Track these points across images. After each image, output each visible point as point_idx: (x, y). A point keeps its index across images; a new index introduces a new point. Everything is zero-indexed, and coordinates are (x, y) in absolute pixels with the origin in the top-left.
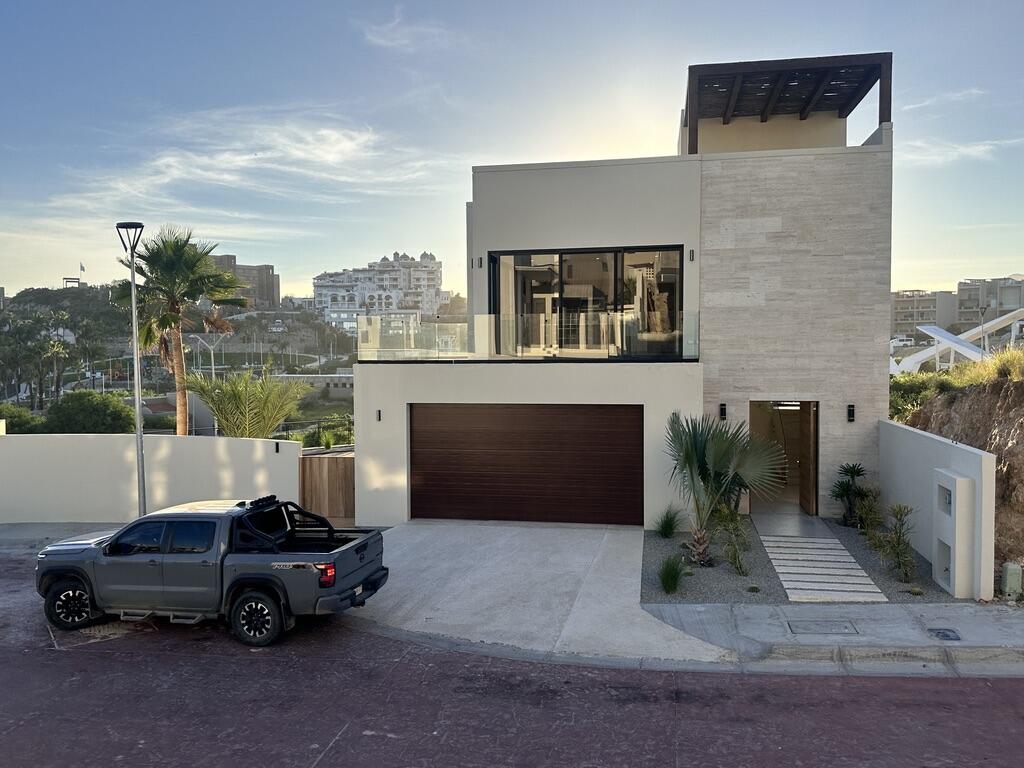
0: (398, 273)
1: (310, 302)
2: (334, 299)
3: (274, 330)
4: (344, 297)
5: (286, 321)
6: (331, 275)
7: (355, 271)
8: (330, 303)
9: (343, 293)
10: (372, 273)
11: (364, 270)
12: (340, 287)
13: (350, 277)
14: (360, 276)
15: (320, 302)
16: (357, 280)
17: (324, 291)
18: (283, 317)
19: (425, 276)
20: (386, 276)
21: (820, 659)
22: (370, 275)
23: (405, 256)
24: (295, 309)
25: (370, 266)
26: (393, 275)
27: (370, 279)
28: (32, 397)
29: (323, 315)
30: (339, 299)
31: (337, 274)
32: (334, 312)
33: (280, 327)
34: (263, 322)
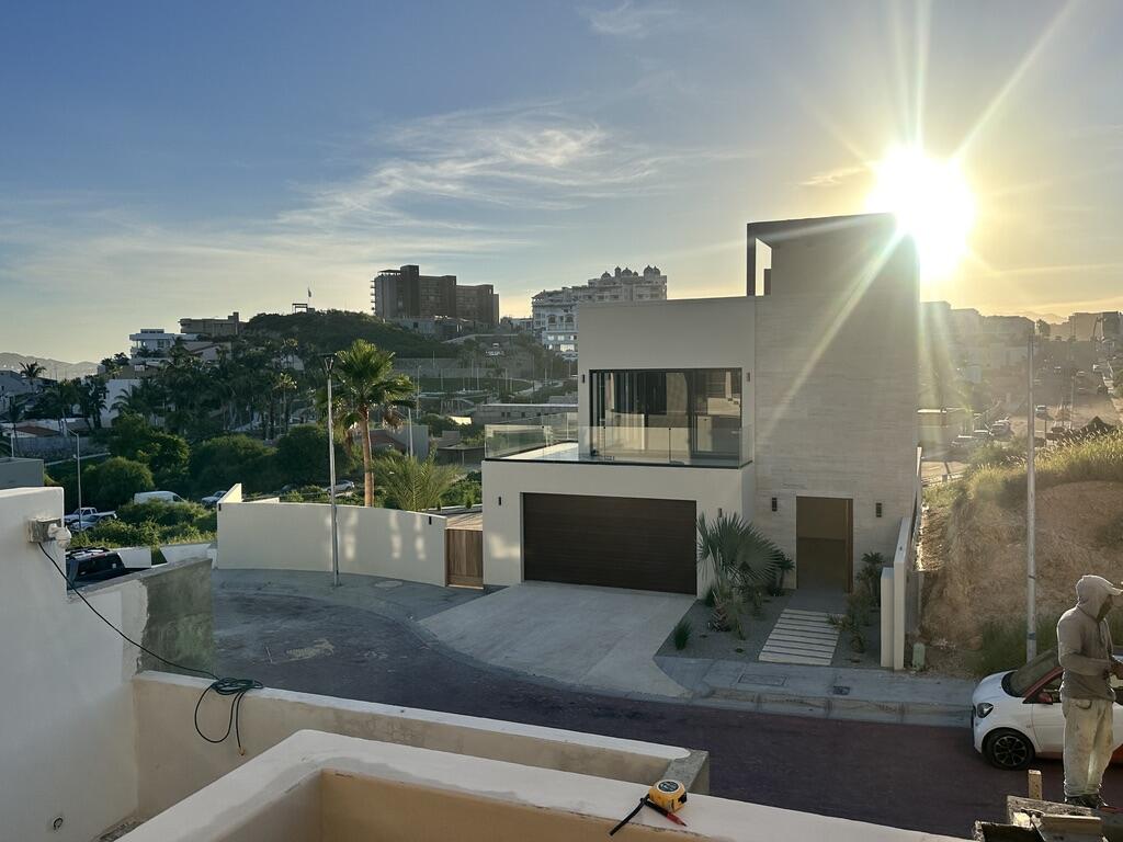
0: (619, 290)
1: (527, 323)
2: (552, 320)
3: (491, 354)
4: (562, 318)
5: (504, 344)
6: (550, 294)
7: (574, 288)
8: (547, 325)
9: (562, 313)
10: (592, 291)
11: (584, 288)
12: (559, 306)
13: (569, 295)
14: (579, 294)
15: (539, 323)
16: (576, 298)
17: (542, 312)
18: (500, 341)
19: (648, 292)
20: (606, 293)
21: (744, 700)
22: (591, 292)
23: (627, 271)
24: (513, 331)
25: (590, 283)
26: (614, 292)
27: (590, 297)
28: (263, 425)
29: (540, 337)
30: (557, 319)
31: (556, 293)
32: (551, 334)
33: (496, 350)
34: (481, 345)
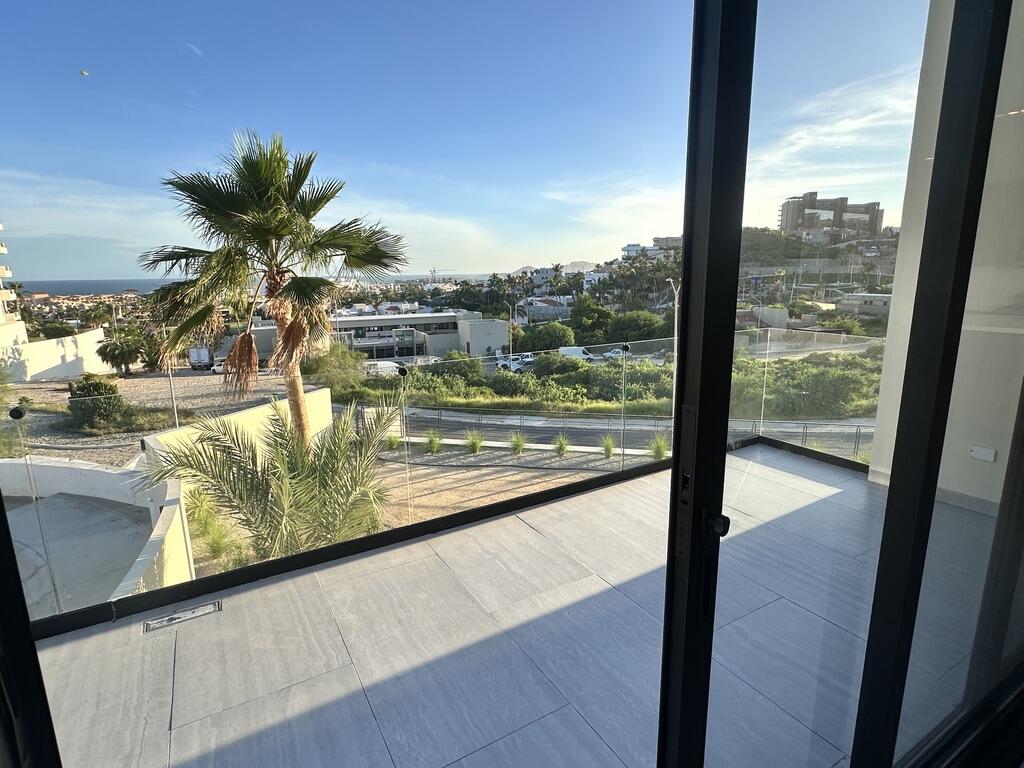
3: (868, 255)
5: (882, 247)
18: (879, 244)
33: (873, 252)
34: (860, 248)
